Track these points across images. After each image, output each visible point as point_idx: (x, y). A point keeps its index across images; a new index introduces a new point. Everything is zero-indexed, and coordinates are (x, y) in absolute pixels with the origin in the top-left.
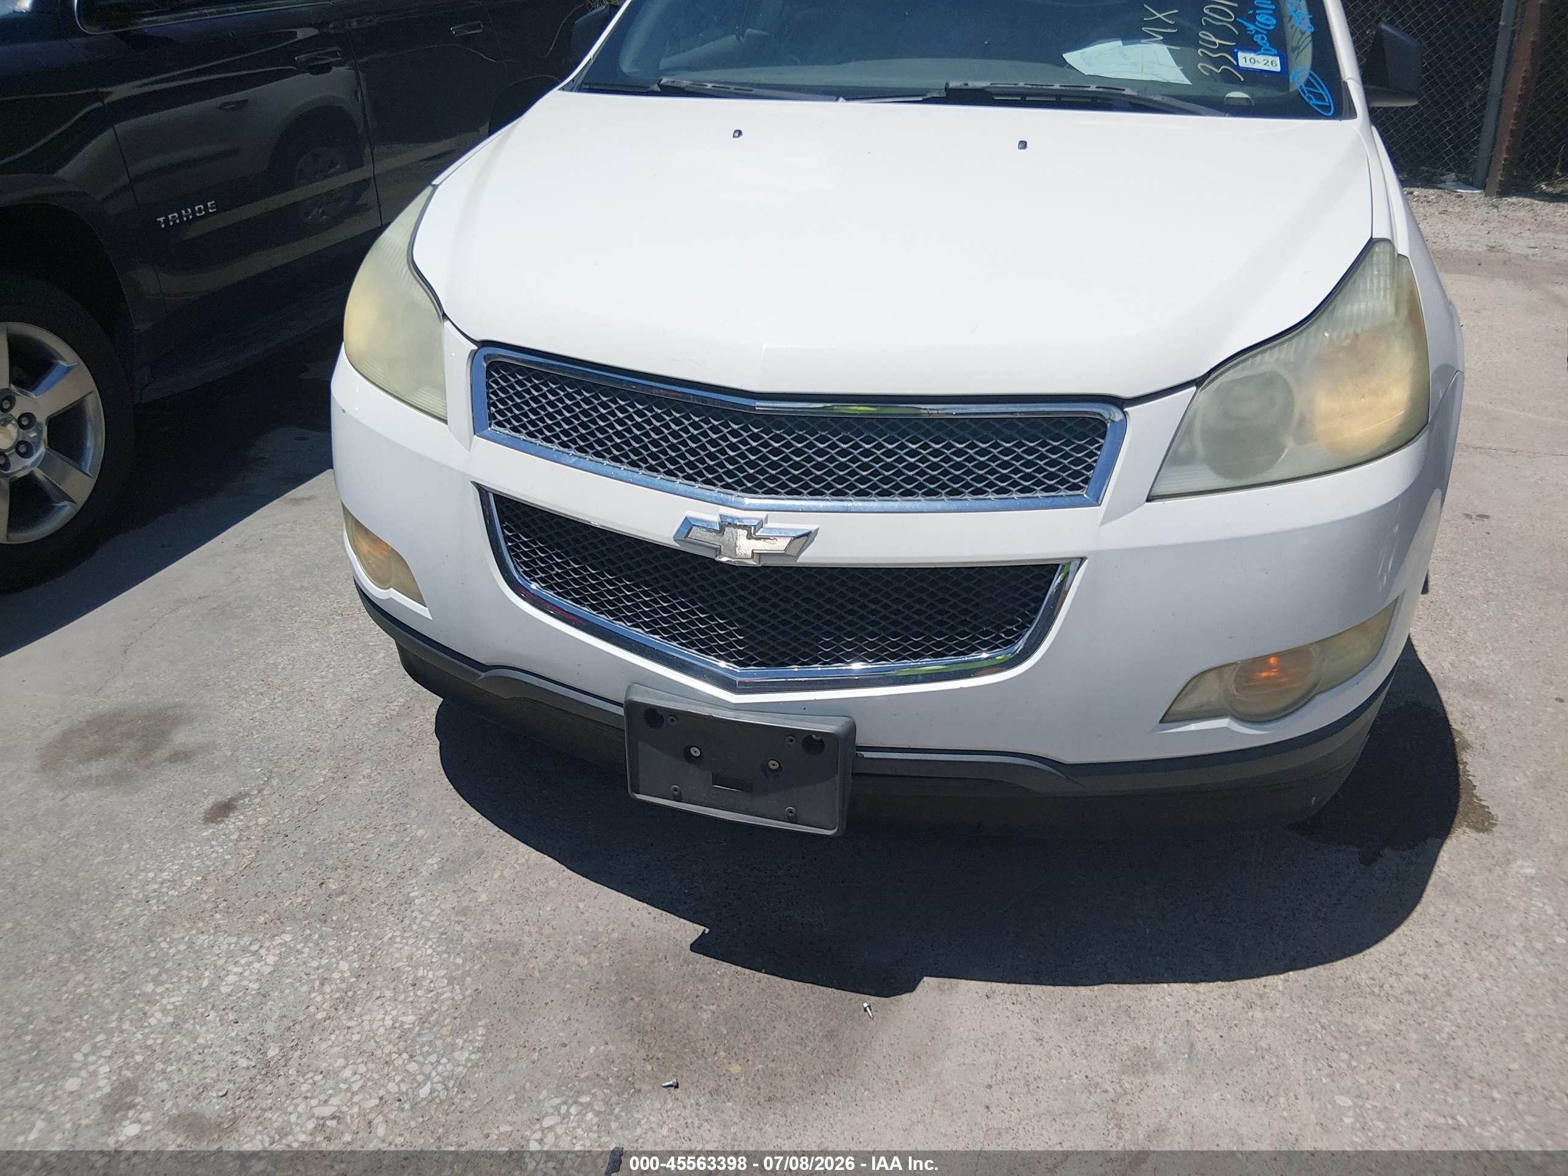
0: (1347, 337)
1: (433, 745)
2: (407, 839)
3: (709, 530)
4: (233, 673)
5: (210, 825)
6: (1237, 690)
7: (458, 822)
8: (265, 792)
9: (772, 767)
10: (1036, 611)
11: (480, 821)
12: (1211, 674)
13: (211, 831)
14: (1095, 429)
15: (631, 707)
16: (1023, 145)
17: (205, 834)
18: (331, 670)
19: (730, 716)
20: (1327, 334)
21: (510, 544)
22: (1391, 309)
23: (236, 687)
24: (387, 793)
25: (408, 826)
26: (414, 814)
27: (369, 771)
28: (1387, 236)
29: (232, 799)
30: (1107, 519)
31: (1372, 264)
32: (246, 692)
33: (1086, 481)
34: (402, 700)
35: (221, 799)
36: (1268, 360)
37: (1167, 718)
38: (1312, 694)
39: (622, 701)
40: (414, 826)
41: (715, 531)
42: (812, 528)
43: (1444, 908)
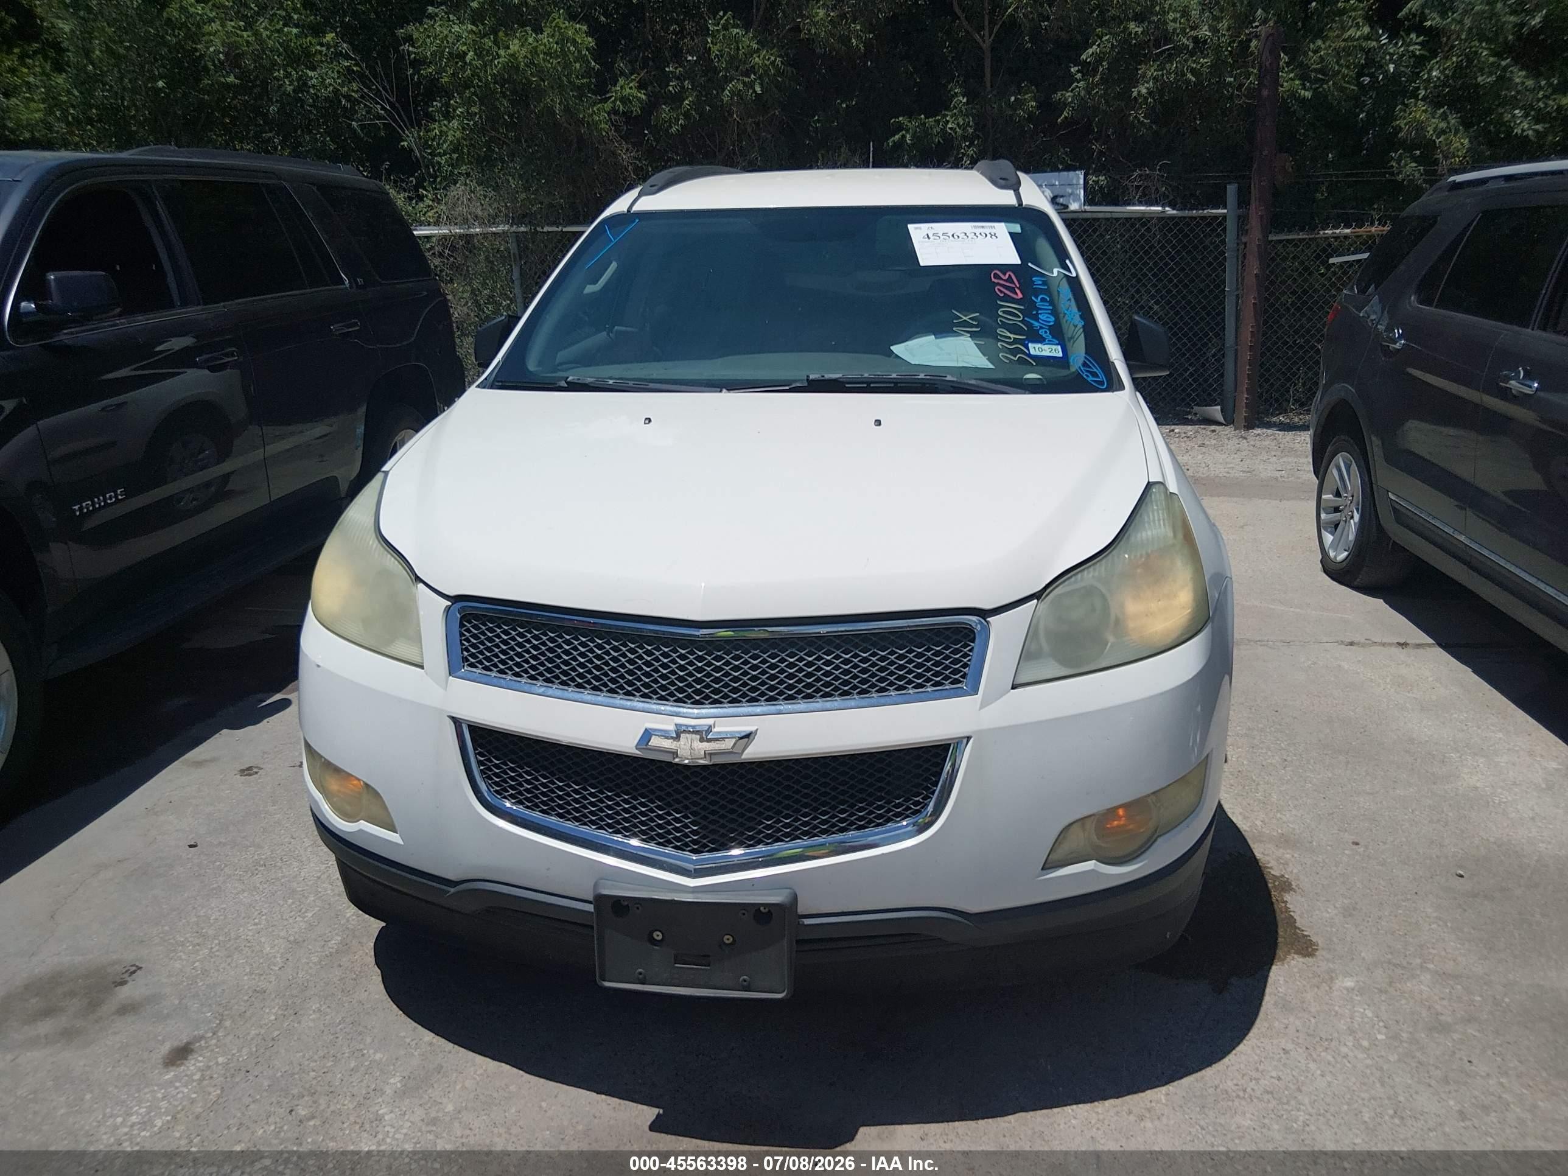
0: (1141, 556)
1: (375, 976)
2: (366, 1063)
3: (667, 738)
4: (166, 928)
5: (172, 1068)
6: (1098, 838)
7: (413, 1043)
8: (220, 1034)
9: (727, 942)
10: (936, 784)
11: (434, 1040)
12: (1074, 826)
13: (172, 1074)
14: (966, 636)
15: (600, 900)
16: (878, 423)
17: (167, 1077)
18: (264, 917)
19: (689, 898)
20: (1127, 556)
21: (482, 768)
22: (1170, 534)
23: (172, 941)
24: (340, 1024)
25: (365, 1052)
26: (369, 1040)
27: (318, 1005)
28: (1161, 480)
29: (188, 1044)
30: (983, 705)
31: (1152, 502)
32: (183, 944)
33: (964, 676)
34: (339, 938)
35: (176, 1044)
36: (1088, 576)
37: (1047, 866)
38: (1154, 838)
39: (591, 899)
40: (371, 1051)
41: (672, 738)
42: (752, 729)
43: (1286, 1021)
